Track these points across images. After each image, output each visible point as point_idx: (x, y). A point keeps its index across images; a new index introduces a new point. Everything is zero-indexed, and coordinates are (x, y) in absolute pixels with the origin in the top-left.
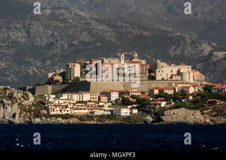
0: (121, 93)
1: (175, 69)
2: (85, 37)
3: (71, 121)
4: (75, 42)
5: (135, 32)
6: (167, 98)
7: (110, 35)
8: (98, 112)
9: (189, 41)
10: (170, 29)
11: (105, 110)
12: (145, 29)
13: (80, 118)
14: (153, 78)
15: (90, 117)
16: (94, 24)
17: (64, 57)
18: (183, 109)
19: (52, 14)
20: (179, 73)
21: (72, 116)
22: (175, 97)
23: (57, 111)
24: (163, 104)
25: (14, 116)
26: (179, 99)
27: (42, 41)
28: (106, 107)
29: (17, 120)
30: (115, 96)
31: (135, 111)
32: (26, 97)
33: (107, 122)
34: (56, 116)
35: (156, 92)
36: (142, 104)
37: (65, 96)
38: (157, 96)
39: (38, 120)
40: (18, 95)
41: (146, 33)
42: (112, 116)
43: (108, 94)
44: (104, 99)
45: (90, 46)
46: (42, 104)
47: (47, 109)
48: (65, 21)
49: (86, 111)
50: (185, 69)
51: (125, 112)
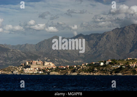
0: (39, 68)
1: (49, 63)
2: (20, 56)
3: (29, 74)
4: (17, 57)
5: (30, 55)
6: (49, 69)
7: (25, 55)
8: (35, 72)
9: (42, 57)
10: (37, 54)
11: (36, 72)
12: (32, 54)
13: (31, 73)
14: (44, 65)
15: (33, 73)
16: (21, 53)
17: (15, 60)
18: (54, 72)
19: (13, 51)
20: (49, 64)
21: (29, 73)
22: (51, 69)
23: (26, 72)
24: (48, 71)
25: (17, 73)
26: (52, 69)
27: (10, 56)
28: (36, 71)
29: (18, 74)
30: (37, 69)
31: (42, 72)
32: (19, 69)
33: (37, 74)
34: (26, 73)
35: (46, 68)
36: (44, 70)
37: (27, 69)
38: (47, 69)
39: (22, 74)
40: (18, 68)
41: (33, 55)
42: (38, 73)
43: (36, 68)
44: (35, 69)
45: (21, 58)
46: (23, 70)
47: (24, 71)
48: (15, 52)
49: (32, 72)
50: (51, 63)
51: (40, 72)
